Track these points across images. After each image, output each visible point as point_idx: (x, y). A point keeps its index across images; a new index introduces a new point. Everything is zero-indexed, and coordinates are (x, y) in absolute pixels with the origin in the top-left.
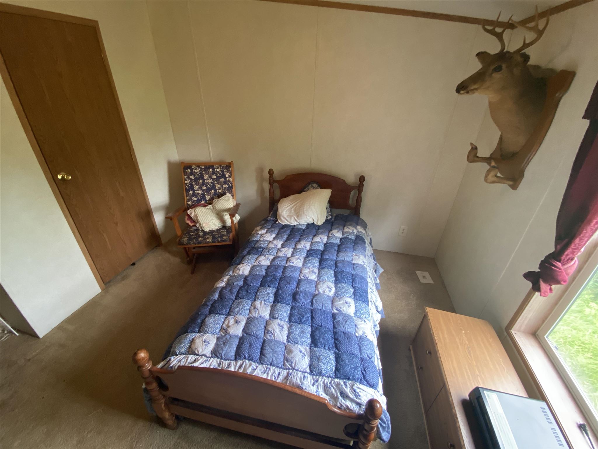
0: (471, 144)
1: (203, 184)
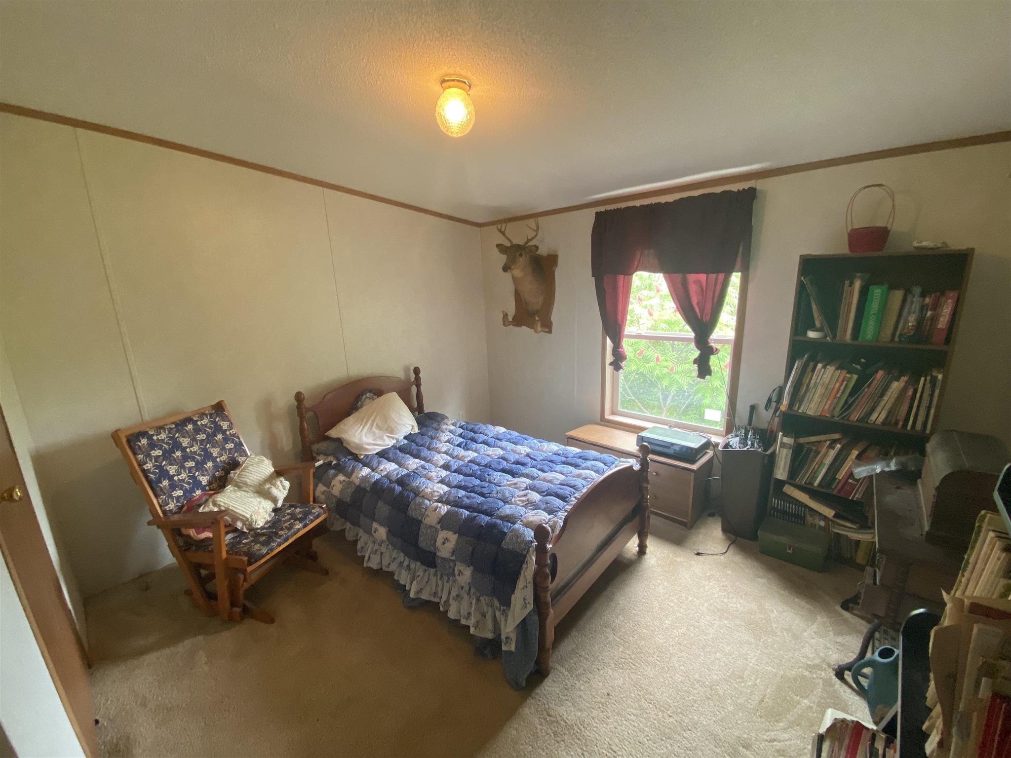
0: (503, 312)
1: (186, 457)
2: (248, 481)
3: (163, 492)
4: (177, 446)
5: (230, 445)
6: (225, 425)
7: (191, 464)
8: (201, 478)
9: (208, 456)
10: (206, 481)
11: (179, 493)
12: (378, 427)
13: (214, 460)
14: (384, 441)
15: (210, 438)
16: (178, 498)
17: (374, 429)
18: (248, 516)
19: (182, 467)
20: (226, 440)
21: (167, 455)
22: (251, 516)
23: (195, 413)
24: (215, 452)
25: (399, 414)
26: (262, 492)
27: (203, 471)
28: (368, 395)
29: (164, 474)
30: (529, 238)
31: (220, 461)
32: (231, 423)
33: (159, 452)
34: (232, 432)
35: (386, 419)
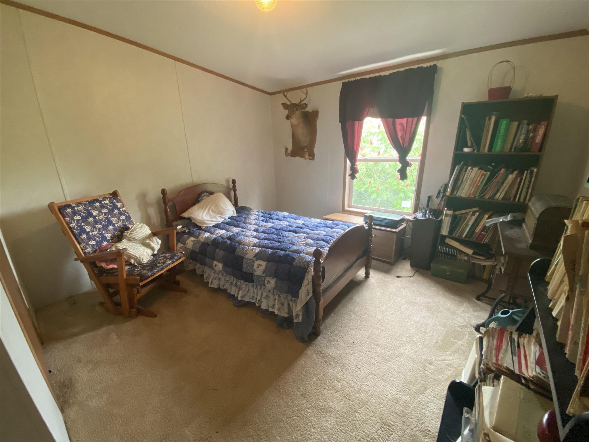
0: (285, 147)
1: (96, 222)
2: (136, 237)
3: (83, 241)
4: (90, 215)
5: (123, 217)
6: (119, 205)
7: (100, 226)
8: (106, 235)
9: (110, 223)
10: (109, 237)
11: (94, 243)
12: (213, 211)
13: (114, 225)
14: (217, 219)
15: (111, 212)
16: (93, 245)
17: (210, 212)
18: (138, 256)
19: (94, 227)
20: (120, 214)
21: (84, 219)
22: (139, 256)
23: (100, 196)
24: (114, 220)
25: (225, 204)
26: (144, 243)
27: (107, 231)
28: (205, 194)
29: (84, 231)
30: (302, 99)
31: (118, 226)
32: (123, 205)
33: (79, 218)
34: (124, 209)
35: (217, 206)
